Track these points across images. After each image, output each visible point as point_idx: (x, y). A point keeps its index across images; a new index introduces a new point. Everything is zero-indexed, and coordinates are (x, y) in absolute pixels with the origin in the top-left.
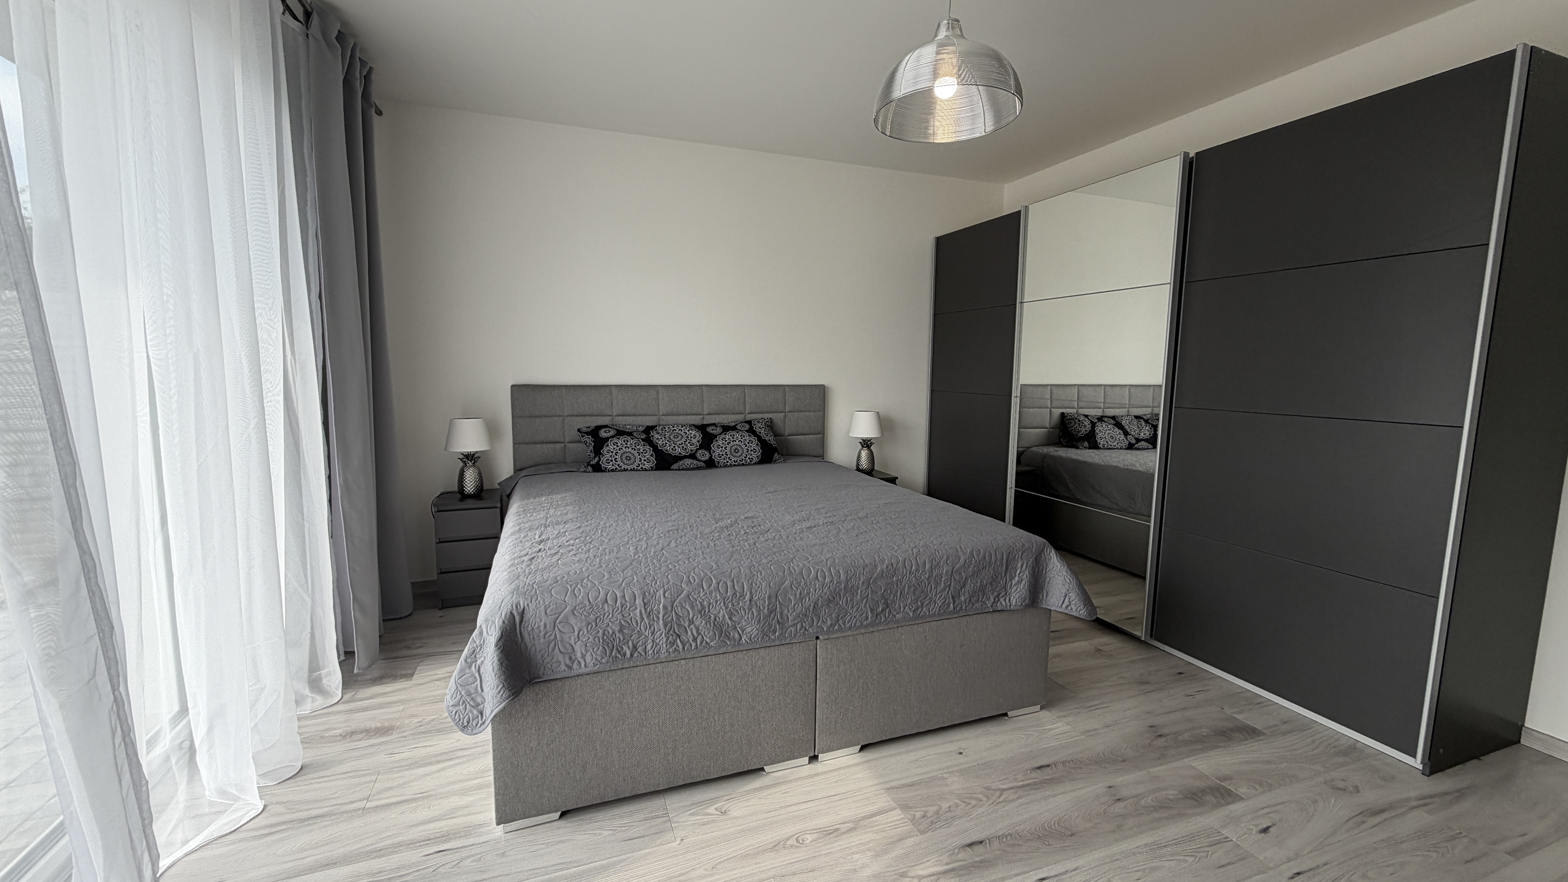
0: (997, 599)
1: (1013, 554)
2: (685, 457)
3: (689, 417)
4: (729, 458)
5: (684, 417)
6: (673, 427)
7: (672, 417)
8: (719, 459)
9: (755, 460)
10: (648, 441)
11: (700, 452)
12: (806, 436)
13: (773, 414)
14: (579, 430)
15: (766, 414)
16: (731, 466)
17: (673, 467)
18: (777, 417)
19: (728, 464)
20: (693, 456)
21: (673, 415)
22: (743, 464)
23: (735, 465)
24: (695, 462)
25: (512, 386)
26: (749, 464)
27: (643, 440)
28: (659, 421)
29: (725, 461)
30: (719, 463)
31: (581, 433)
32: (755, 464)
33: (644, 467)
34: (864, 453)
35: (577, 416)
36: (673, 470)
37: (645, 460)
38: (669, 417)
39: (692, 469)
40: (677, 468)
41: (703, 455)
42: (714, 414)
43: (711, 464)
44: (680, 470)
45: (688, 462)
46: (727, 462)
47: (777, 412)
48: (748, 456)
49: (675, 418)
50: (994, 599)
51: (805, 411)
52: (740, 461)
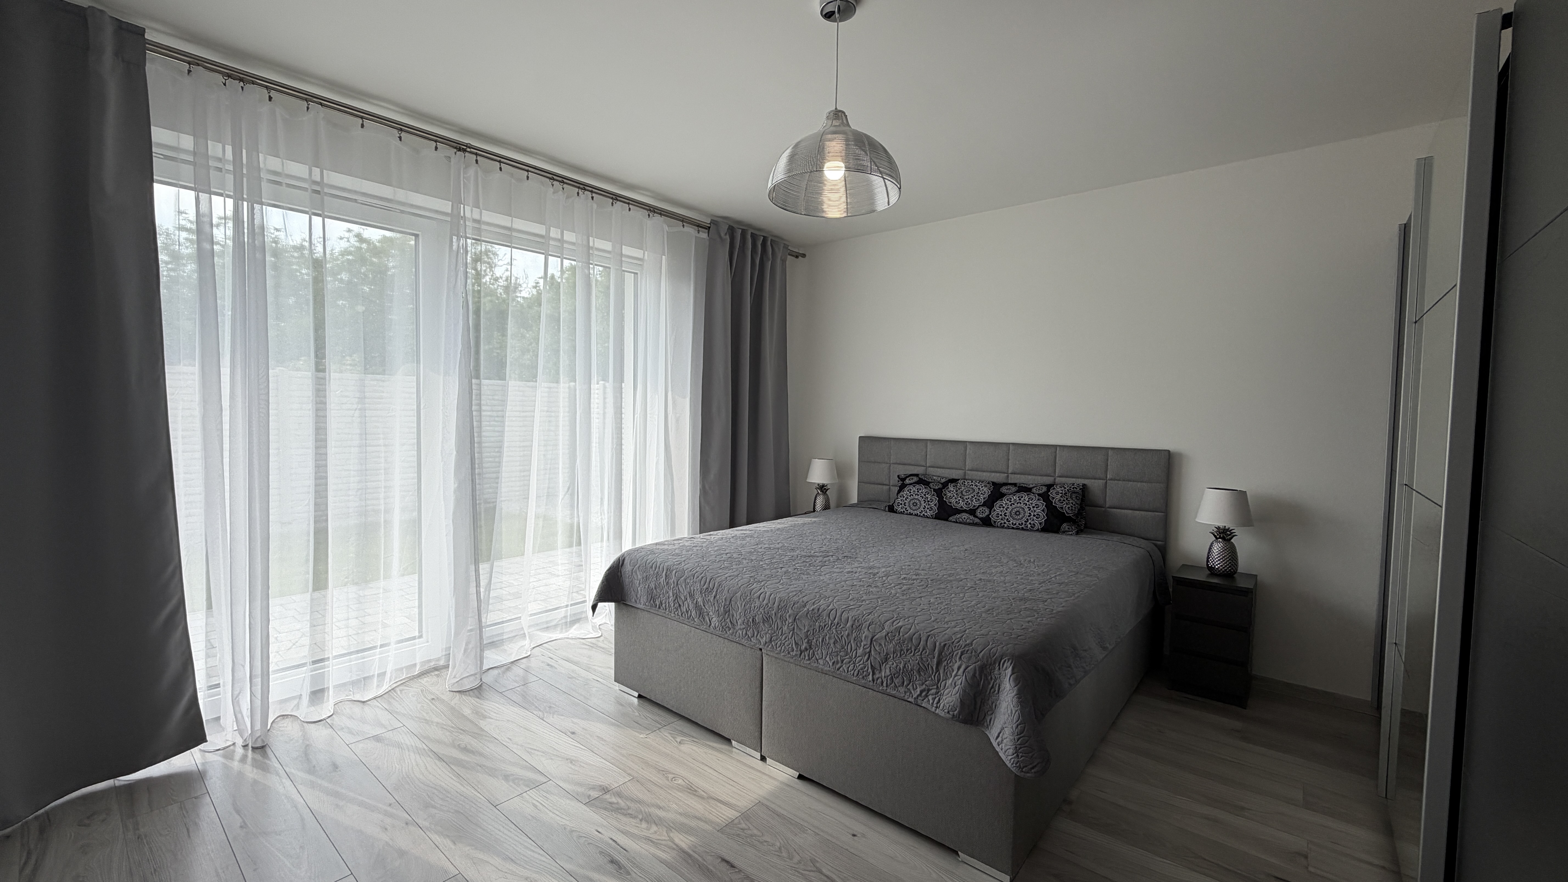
0: (924, 694)
1: (950, 649)
2: (965, 511)
3: (993, 474)
4: (1007, 519)
5: (988, 474)
6: (972, 482)
7: (976, 473)
8: (996, 518)
9: (1037, 526)
10: (939, 493)
11: (981, 509)
12: (1135, 512)
13: (1088, 480)
14: (898, 476)
15: (1080, 480)
16: (1008, 528)
17: (950, 518)
18: (1095, 485)
19: (1005, 525)
20: (972, 512)
21: (978, 471)
22: (1022, 528)
23: (1013, 528)
24: (972, 517)
25: (860, 437)
26: (1031, 530)
27: (934, 490)
28: (965, 475)
29: (1003, 522)
30: (995, 522)
31: (899, 478)
32: (1038, 530)
33: (926, 514)
34: (1217, 547)
35: (900, 464)
36: (951, 521)
37: (928, 508)
38: (973, 472)
39: (969, 524)
40: (954, 520)
41: (983, 512)
42: (1018, 474)
43: (987, 522)
44: (957, 522)
45: (965, 516)
46: (1005, 523)
47: (1095, 479)
48: (1029, 521)
49: (979, 473)
50: (921, 692)
51: (1133, 481)
52: (1019, 524)
